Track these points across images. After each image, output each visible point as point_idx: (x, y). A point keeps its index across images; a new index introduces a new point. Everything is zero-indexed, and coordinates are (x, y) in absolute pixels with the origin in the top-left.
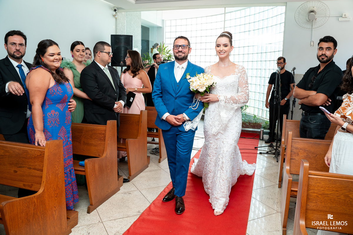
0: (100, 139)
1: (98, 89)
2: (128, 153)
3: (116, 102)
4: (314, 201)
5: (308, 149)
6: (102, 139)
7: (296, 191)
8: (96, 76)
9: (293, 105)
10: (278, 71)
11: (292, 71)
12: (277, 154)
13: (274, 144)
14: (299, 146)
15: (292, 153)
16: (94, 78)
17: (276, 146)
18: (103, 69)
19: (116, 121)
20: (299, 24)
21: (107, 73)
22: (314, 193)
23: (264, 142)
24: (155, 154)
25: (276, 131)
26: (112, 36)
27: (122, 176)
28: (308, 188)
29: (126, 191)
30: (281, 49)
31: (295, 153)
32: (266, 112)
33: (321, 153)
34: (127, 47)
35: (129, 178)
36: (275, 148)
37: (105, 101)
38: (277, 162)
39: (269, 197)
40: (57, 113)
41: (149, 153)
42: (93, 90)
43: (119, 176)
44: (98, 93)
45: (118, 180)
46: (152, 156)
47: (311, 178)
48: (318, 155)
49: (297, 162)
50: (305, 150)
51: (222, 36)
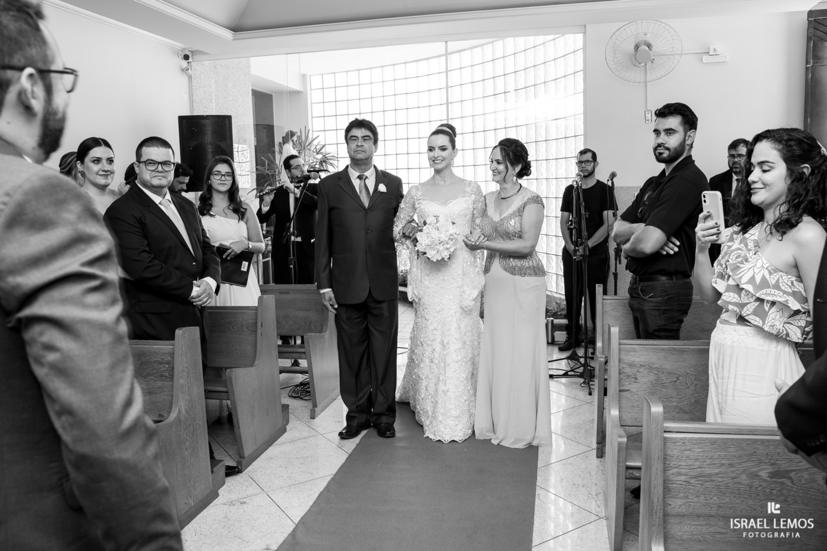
0: (162, 376)
1: (150, 253)
2: (234, 403)
3: (194, 282)
4: (682, 495)
5: (657, 366)
6: (167, 374)
7: (639, 468)
8: (143, 221)
9: (616, 260)
10: (577, 182)
11: (608, 180)
12: (587, 375)
13: (581, 352)
14: (637, 359)
15: (622, 376)
16: (137, 228)
17: (586, 357)
18: (160, 203)
19: (197, 329)
20: (617, 73)
21: (172, 212)
22: (680, 474)
23: (556, 349)
24: (301, 398)
25: (582, 322)
26: (181, 119)
27: (222, 461)
28: (664, 464)
29: (234, 497)
30: (581, 131)
31: (629, 376)
32: (557, 279)
33: (688, 371)
34: (219, 143)
35: (239, 463)
36: (582, 360)
37: (167, 283)
38: (590, 394)
39: (576, 482)
41: (287, 395)
42: (137, 258)
43: (214, 461)
44: (149, 265)
45: (212, 472)
46: (294, 404)
47: (671, 439)
48: (681, 378)
49: (636, 396)
50: (650, 368)
51: (437, 132)
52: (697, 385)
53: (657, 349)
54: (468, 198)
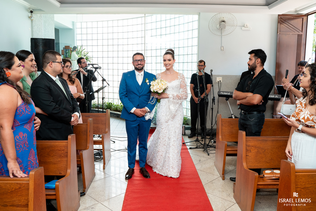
0: (60, 156)
1: (54, 102)
3: (72, 115)
5: (258, 146)
6: (63, 155)
8: (51, 88)
9: (213, 103)
14: (251, 144)
16: (49, 91)
18: (55, 80)
19: (75, 135)
21: (59, 84)
23: (187, 137)
26: (32, 39)
29: (87, 206)
30: (196, 52)
31: (248, 150)
32: (186, 110)
33: (269, 148)
35: (84, 191)
36: (200, 142)
38: (209, 155)
40: (25, 135)
42: (50, 104)
43: (79, 190)
44: (55, 107)
45: (78, 194)
48: (266, 150)
49: (250, 157)
50: (255, 147)
51: (167, 53)
52: (271, 153)
53: (258, 140)
54: (179, 80)
